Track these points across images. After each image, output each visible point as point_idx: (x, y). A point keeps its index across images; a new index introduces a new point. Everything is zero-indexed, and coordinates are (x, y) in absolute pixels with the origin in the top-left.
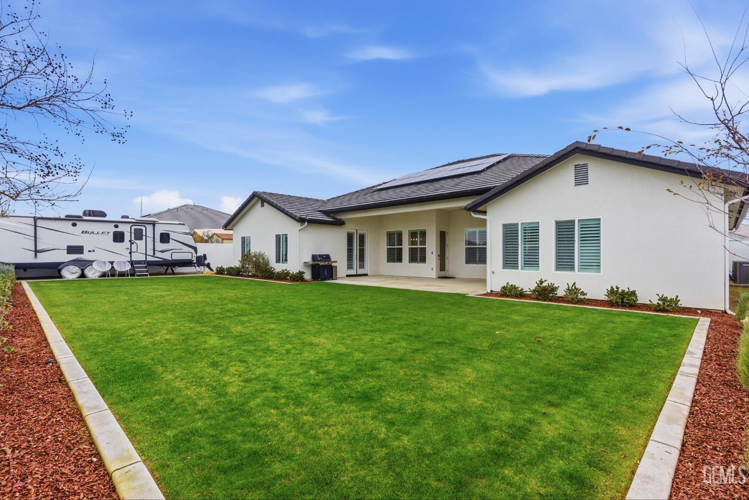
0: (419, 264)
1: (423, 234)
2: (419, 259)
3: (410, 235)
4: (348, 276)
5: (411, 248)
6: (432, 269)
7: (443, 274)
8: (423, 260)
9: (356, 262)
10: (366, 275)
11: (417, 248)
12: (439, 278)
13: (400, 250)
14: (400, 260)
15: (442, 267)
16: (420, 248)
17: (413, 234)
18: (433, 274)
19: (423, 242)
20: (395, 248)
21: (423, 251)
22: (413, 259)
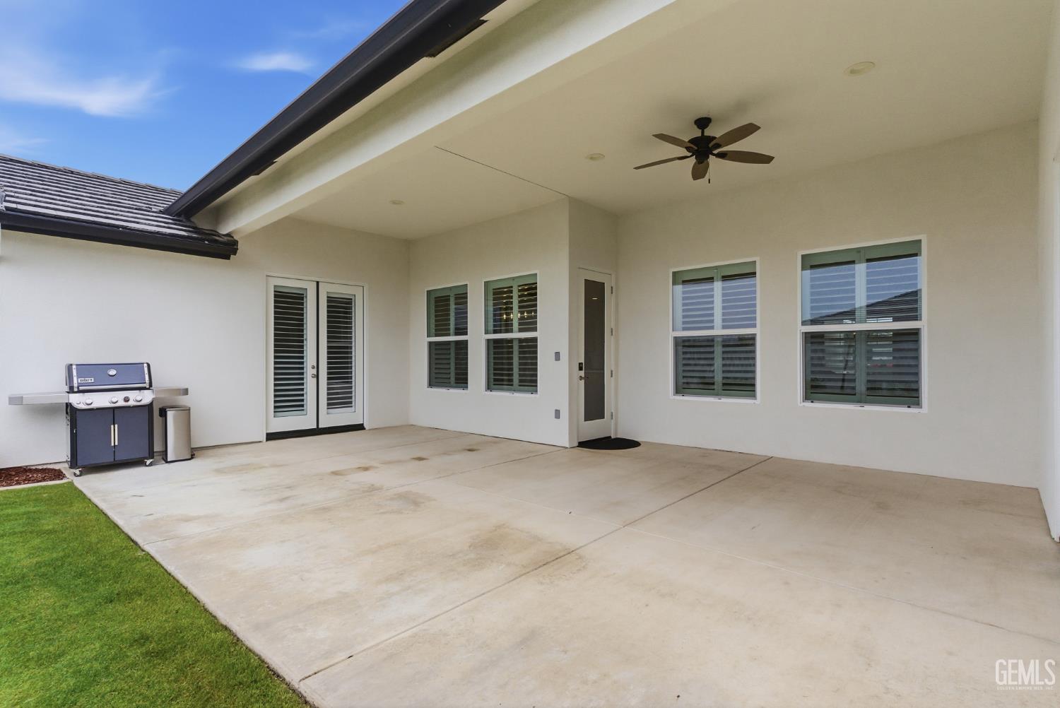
0: (517, 395)
1: (530, 292)
2: (516, 378)
3: (491, 297)
4: (271, 437)
5: (496, 341)
6: (557, 414)
7: (595, 429)
8: (529, 381)
9: (315, 385)
10: (360, 427)
11: (511, 341)
12: (582, 444)
13: (462, 347)
14: (461, 380)
15: (594, 406)
16: (521, 340)
17: (499, 297)
18: (560, 434)
19: (529, 323)
20: (448, 343)
21: (530, 348)
22: (499, 378)
